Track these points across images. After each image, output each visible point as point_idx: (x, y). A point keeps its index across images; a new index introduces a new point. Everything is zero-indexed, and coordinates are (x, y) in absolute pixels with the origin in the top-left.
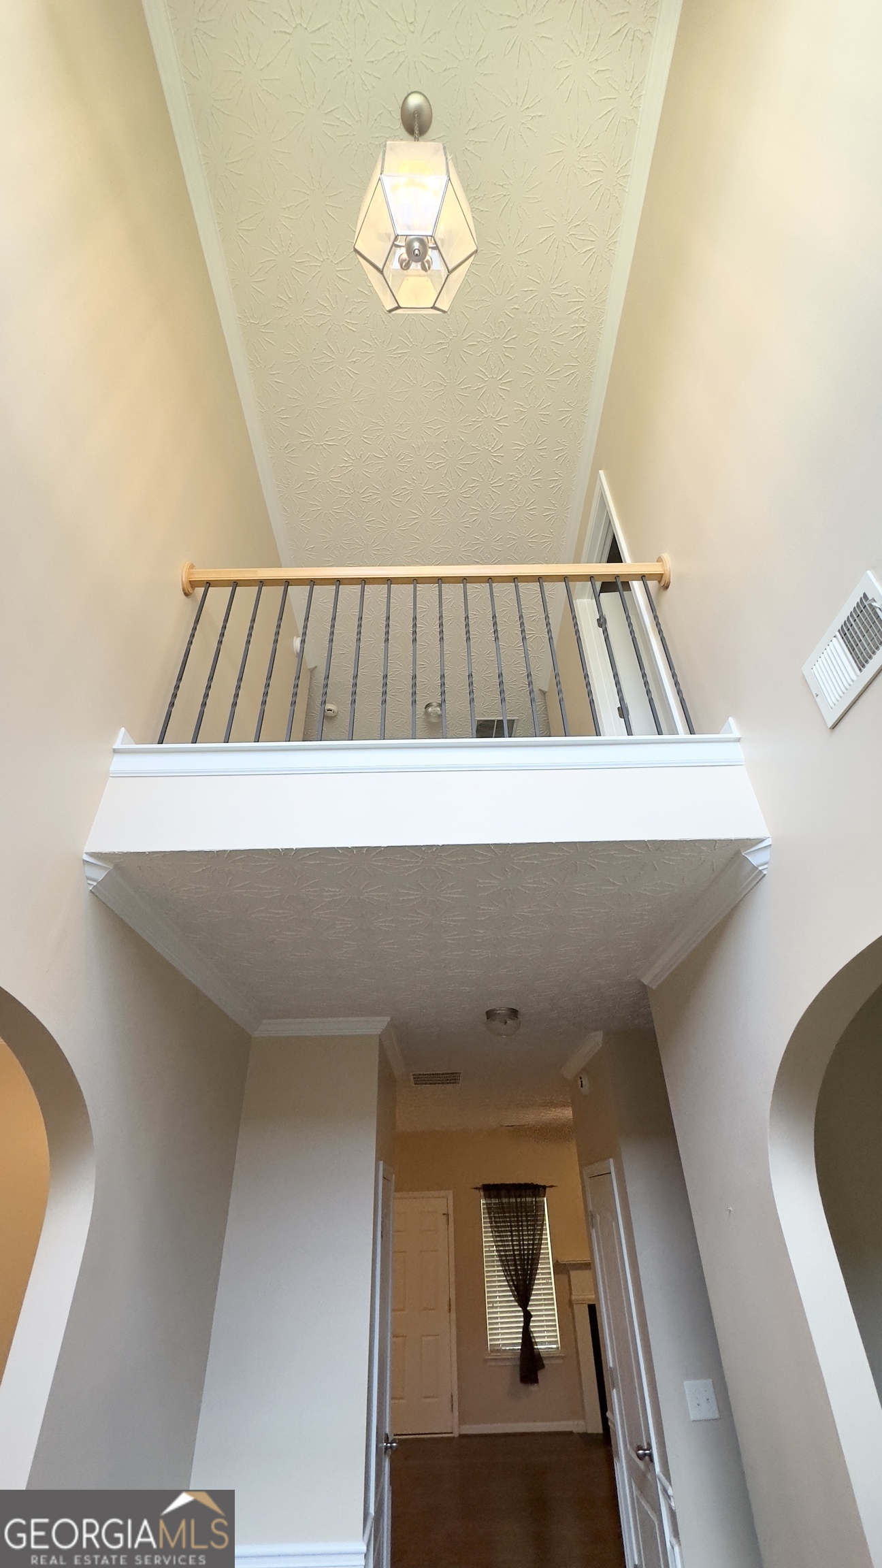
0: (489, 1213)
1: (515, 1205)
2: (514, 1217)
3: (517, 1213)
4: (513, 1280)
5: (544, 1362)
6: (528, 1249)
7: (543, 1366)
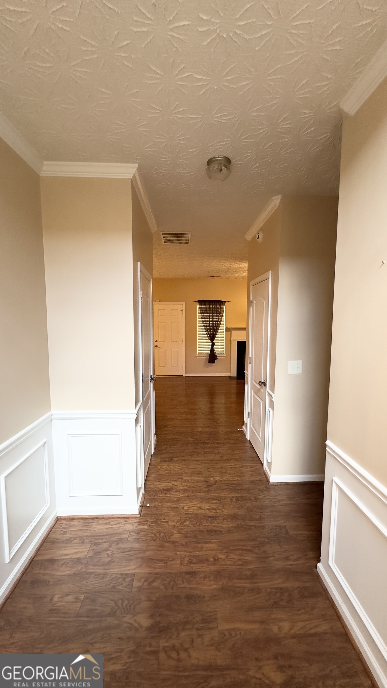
0: (200, 310)
1: (211, 308)
2: (211, 312)
3: (212, 311)
4: (208, 333)
5: (218, 357)
6: (216, 323)
7: (217, 359)
